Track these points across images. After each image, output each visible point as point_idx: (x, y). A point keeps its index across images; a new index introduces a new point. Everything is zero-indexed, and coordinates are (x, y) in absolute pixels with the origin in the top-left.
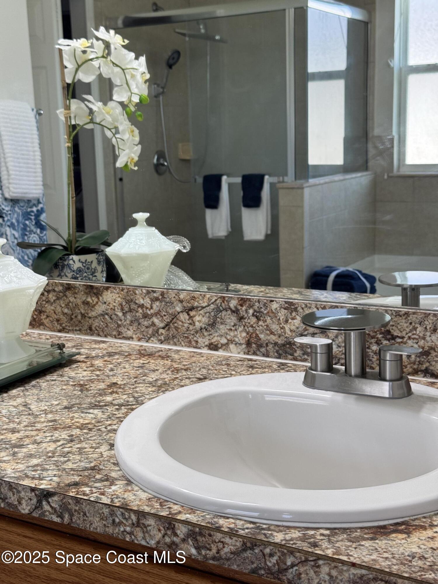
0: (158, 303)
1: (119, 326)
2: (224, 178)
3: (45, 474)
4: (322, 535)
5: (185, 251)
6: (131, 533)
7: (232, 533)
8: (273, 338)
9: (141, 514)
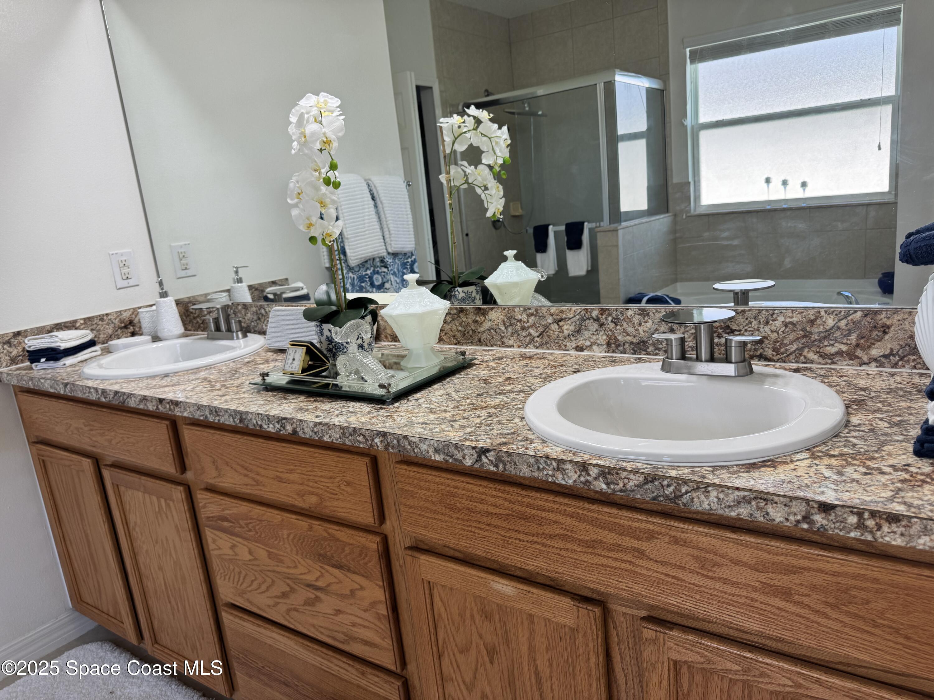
0: (533, 318)
1: (502, 337)
2: (551, 227)
3: (479, 438)
4: (706, 470)
5: (542, 280)
6: (553, 476)
7: (635, 472)
8: (629, 338)
9: (560, 462)
